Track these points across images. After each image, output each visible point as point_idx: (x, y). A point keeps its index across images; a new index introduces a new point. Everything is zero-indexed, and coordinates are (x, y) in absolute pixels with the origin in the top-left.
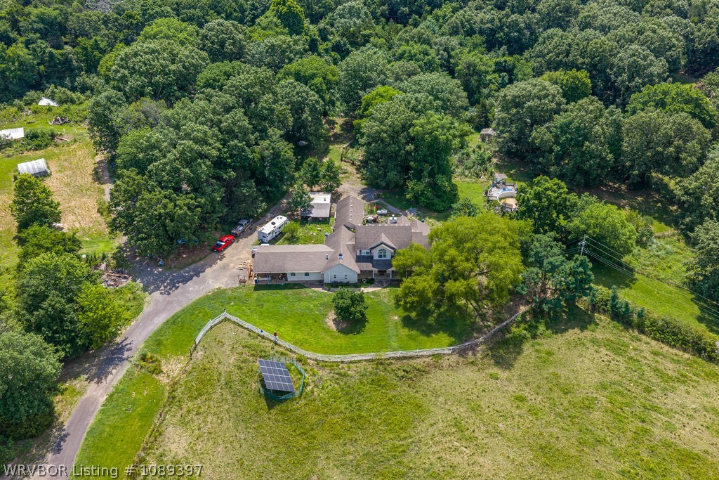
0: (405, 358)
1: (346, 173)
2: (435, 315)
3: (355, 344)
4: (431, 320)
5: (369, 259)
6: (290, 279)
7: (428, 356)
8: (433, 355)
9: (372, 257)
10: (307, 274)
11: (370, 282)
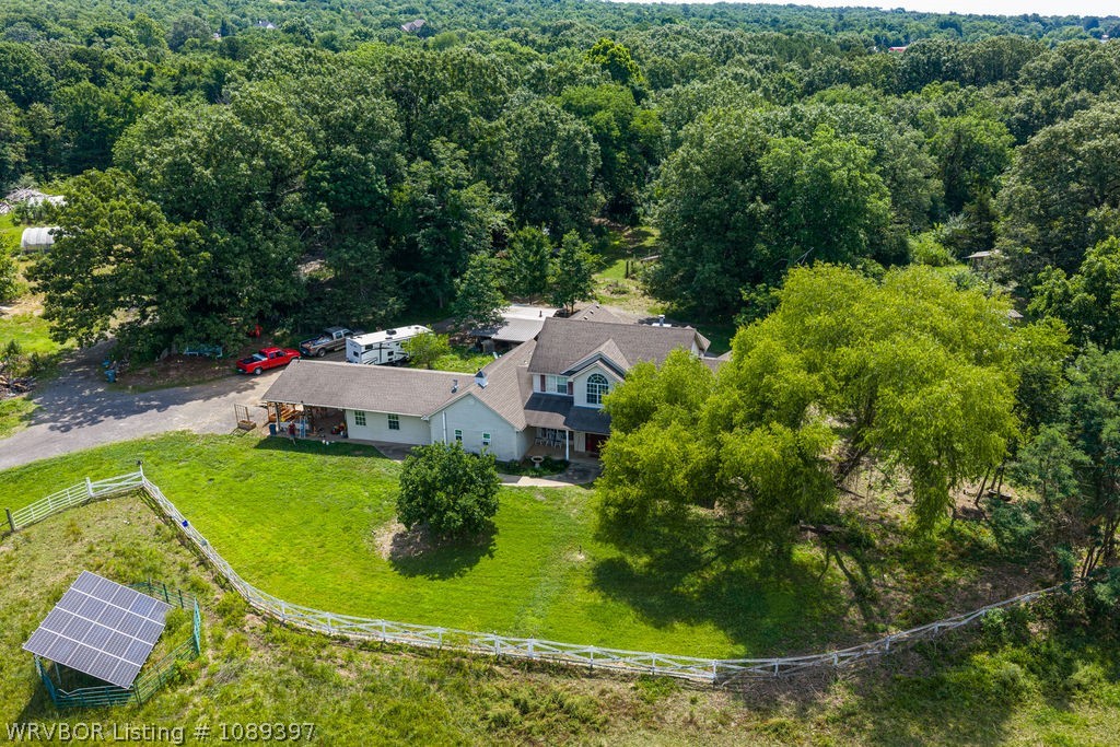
0: (545, 667)
1: (624, 293)
2: (709, 574)
3: (418, 599)
4: (691, 584)
5: (562, 404)
6: (356, 433)
7: (626, 678)
8: (644, 678)
9: (570, 401)
10: (394, 423)
11: (554, 468)
